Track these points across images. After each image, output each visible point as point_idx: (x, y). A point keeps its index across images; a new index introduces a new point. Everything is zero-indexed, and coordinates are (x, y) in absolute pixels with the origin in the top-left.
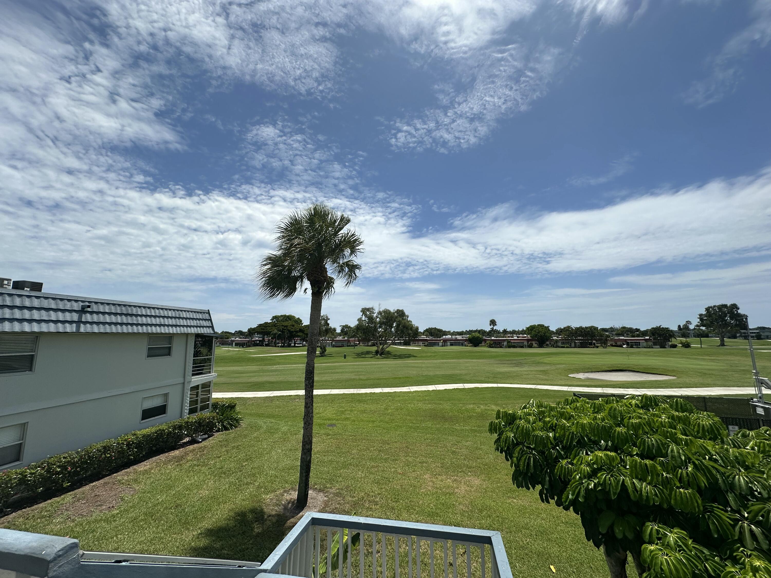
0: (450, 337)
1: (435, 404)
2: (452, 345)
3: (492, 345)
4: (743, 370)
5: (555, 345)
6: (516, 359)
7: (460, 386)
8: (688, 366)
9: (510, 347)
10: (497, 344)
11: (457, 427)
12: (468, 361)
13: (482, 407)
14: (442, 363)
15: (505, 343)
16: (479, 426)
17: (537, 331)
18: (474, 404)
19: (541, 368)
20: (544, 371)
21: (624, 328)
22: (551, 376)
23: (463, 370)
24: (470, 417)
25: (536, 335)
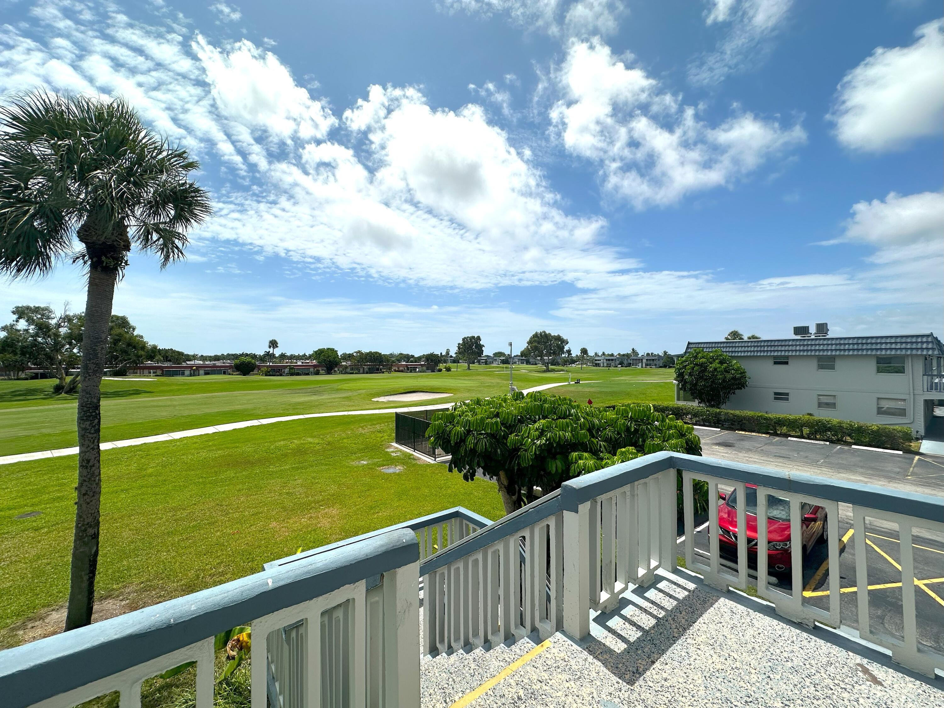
0: (201, 362)
1: (227, 448)
2: (207, 373)
3: (269, 372)
4: (488, 386)
5: (345, 371)
6: (309, 387)
7: (255, 423)
8: (458, 385)
9: (292, 374)
10: (276, 371)
11: (272, 468)
12: (247, 393)
13: (296, 441)
14: (207, 398)
15: (287, 370)
16: (300, 462)
17: (327, 356)
18: (284, 440)
19: (344, 395)
20: (347, 397)
21: (401, 354)
22: (356, 401)
23: (245, 404)
24: (286, 455)
25: (325, 360)
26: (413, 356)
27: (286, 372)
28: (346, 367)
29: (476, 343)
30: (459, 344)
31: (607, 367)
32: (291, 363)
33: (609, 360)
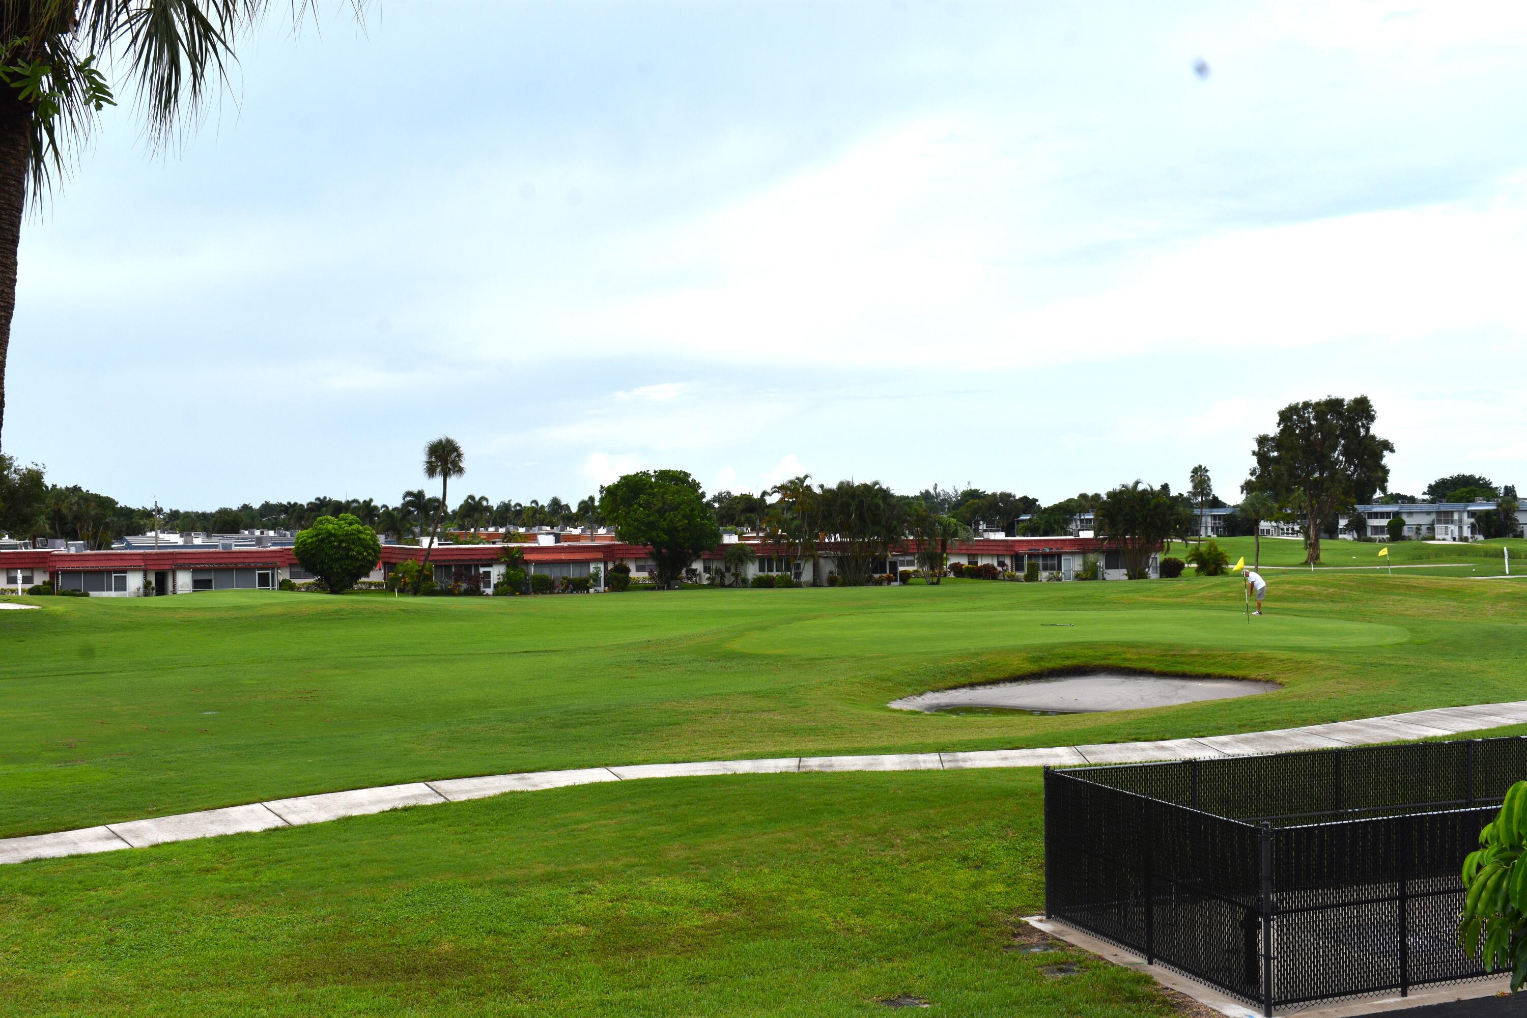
0: (176, 539)
5: (734, 573)
9: (523, 589)
10: (457, 576)
15: (497, 571)
17: (656, 505)
25: (651, 526)
26: (1028, 504)
27: (494, 579)
28: (740, 555)
29: (1351, 433)
30: (1262, 441)
32: (508, 537)
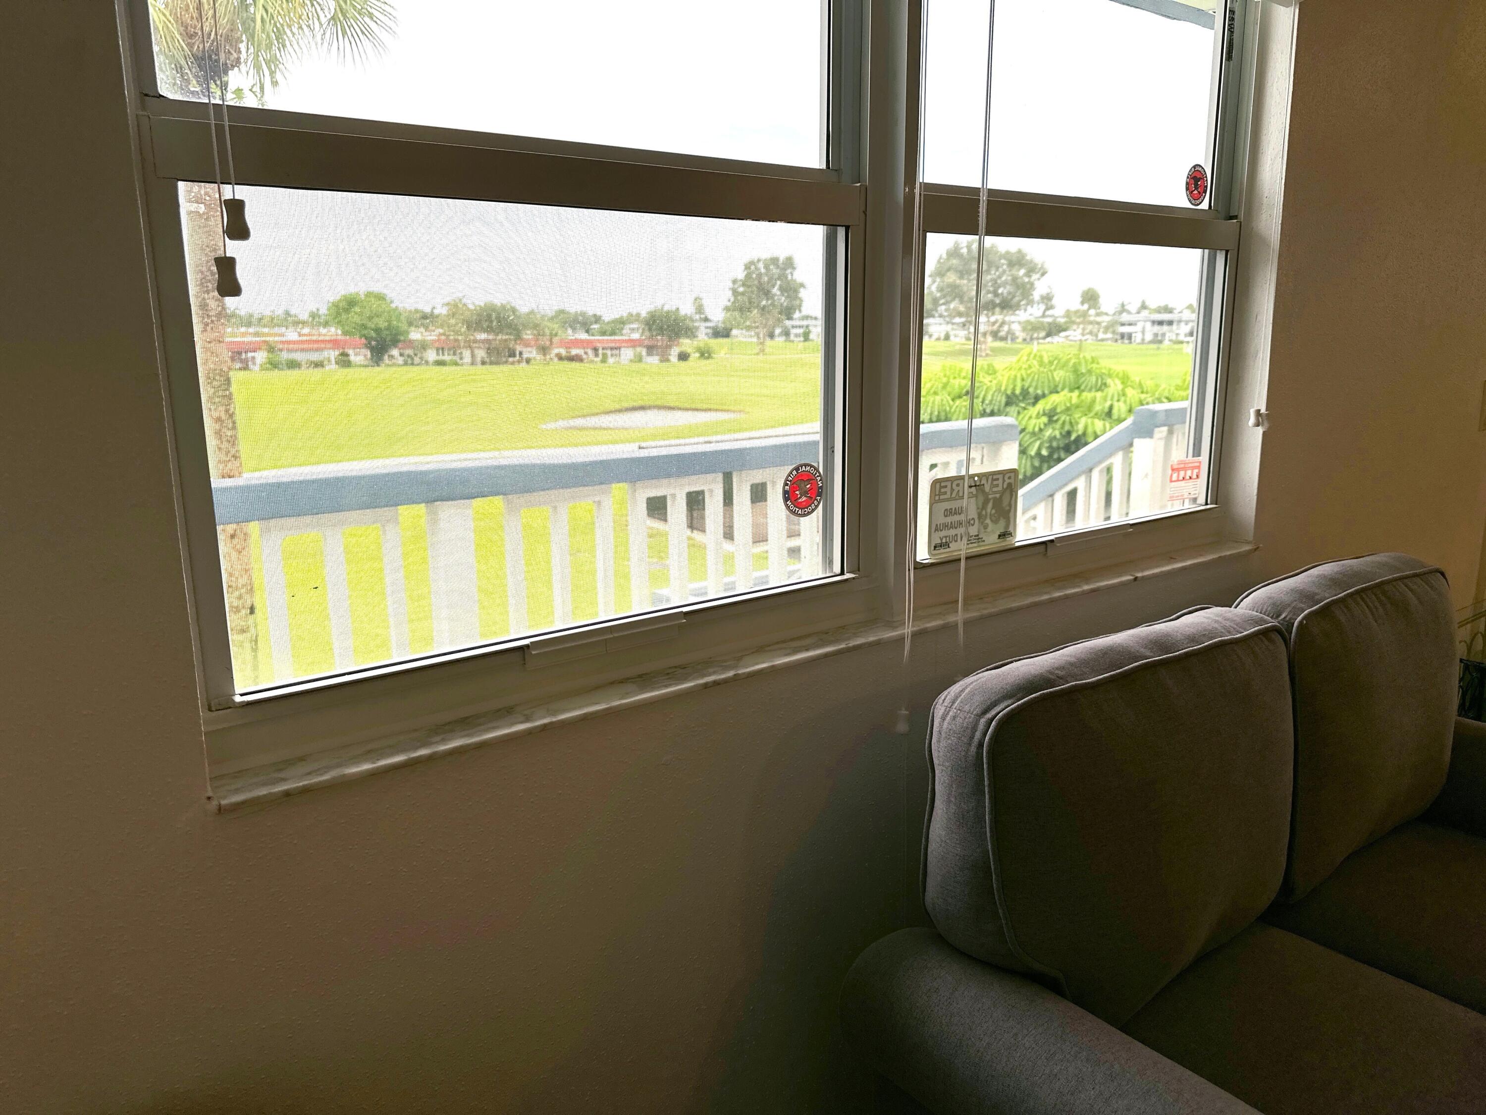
9: (276, 366)
17: (367, 314)
25: (364, 326)
27: (259, 360)
28: (422, 345)
29: (782, 277)
30: (735, 281)
31: (1151, 342)
33: (1161, 323)
